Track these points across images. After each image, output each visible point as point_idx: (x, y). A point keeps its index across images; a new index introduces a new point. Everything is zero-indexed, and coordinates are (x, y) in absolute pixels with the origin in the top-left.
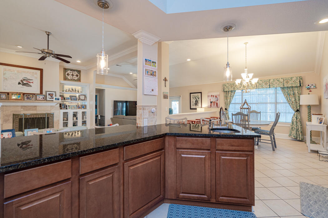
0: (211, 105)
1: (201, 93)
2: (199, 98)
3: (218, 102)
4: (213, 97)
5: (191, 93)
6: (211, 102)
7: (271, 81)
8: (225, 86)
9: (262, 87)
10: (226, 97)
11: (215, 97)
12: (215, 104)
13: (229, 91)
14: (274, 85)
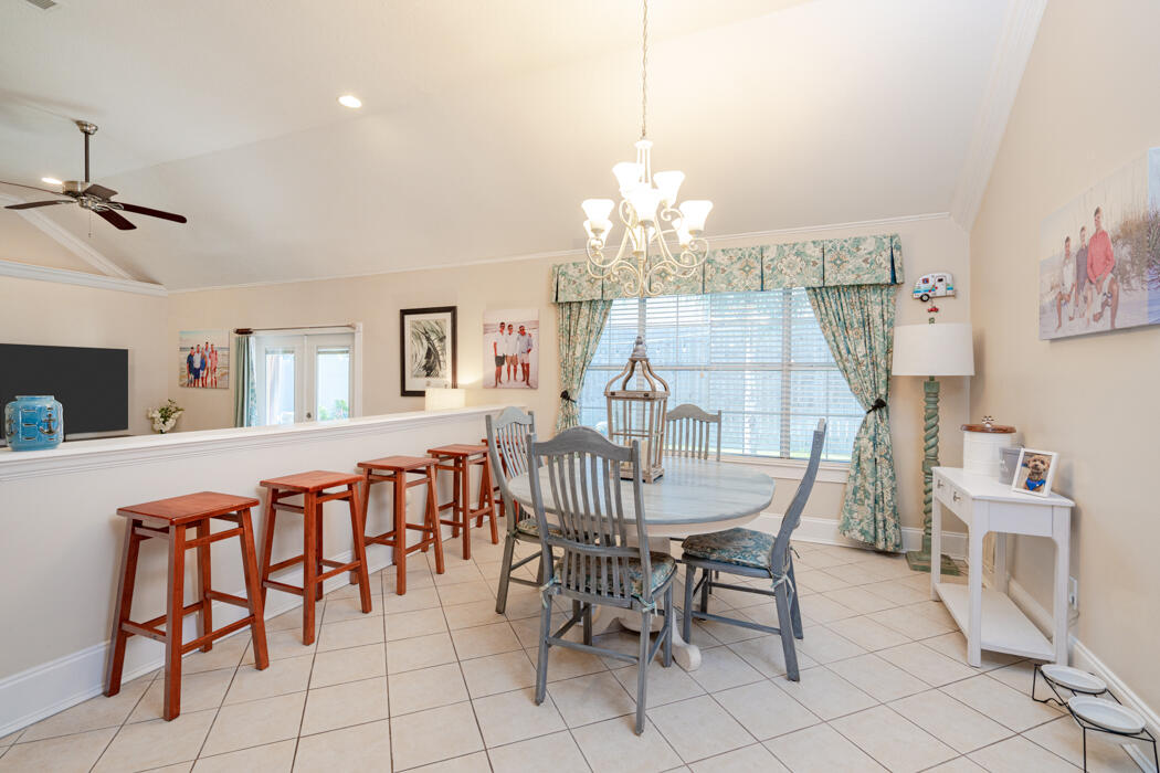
0: (498, 375)
1: (452, 310)
2: (442, 339)
3: (531, 359)
4: (506, 331)
5: (404, 312)
6: (500, 360)
7: (770, 254)
8: (564, 274)
9: (730, 283)
10: (568, 335)
11: (516, 334)
12: (519, 367)
13: (580, 303)
14: (780, 277)
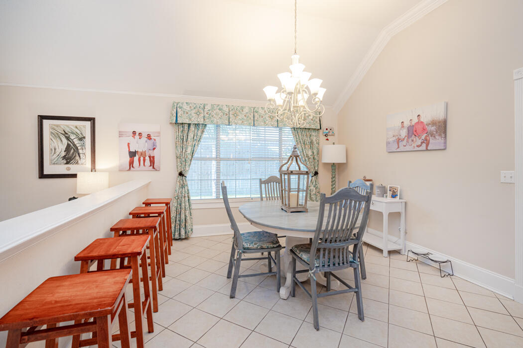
0: (131, 163)
1: (91, 120)
2: (82, 139)
3: (155, 153)
4: (137, 137)
5: (42, 118)
6: (132, 154)
8: (181, 108)
9: (265, 123)
10: (182, 142)
12: (147, 158)
13: (189, 125)
